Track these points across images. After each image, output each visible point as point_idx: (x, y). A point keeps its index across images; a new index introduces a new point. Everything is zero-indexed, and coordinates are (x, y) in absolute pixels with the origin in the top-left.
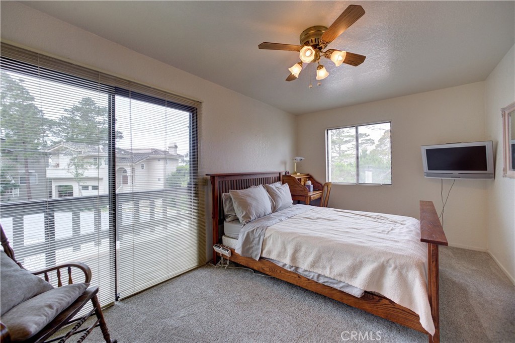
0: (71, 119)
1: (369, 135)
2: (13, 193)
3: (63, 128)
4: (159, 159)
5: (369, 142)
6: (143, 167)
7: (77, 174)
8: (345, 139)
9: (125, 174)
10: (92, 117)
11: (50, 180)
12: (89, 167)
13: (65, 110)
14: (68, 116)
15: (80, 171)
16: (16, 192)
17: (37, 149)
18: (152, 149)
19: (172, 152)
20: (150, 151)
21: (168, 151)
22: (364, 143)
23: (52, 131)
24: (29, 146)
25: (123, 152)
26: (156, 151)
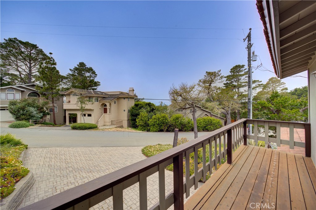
0: (73, 75)
1: (261, 81)
2: (47, 118)
3: (68, 80)
4: (124, 98)
5: (262, 86)
6: (115, 103)
7: (82, 107)
8: (243, 84)
9: (105, 107)
10: (84, 74)
11: (65, 110)
12: (88, 103)
13: (70, 70)
14: (71, 73)
15: (83, 105)
16: (48, 117)
17: (58, 93)
18: (120, 92)
19: (131, 94)
20: (119, 93)
21: (128, 93)
22: (257, 87)
23: (63, 82)
24: (55, 91)
25: (104, 94)
26: (122, 93)
